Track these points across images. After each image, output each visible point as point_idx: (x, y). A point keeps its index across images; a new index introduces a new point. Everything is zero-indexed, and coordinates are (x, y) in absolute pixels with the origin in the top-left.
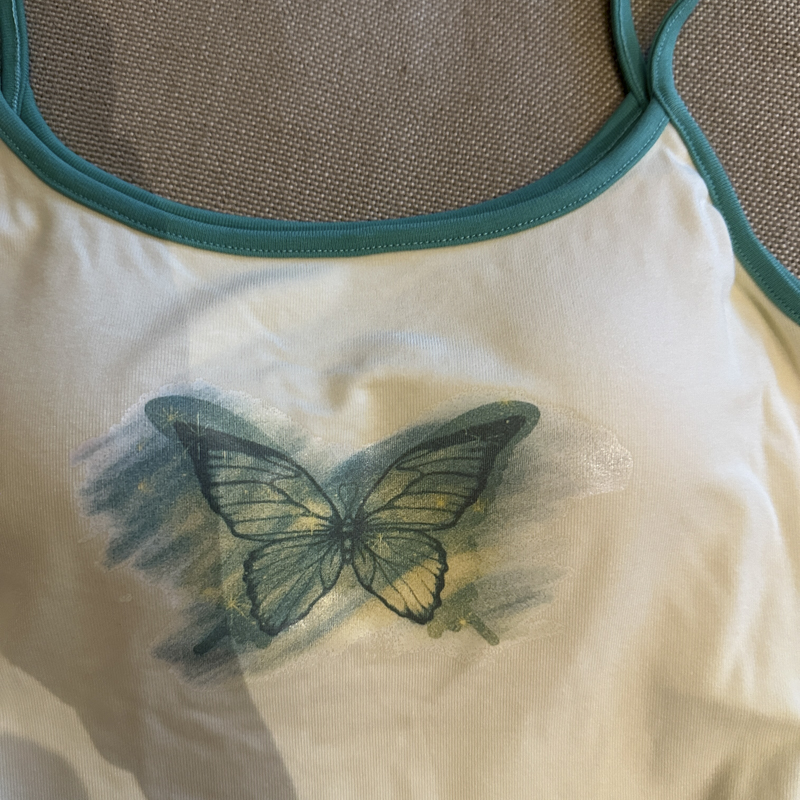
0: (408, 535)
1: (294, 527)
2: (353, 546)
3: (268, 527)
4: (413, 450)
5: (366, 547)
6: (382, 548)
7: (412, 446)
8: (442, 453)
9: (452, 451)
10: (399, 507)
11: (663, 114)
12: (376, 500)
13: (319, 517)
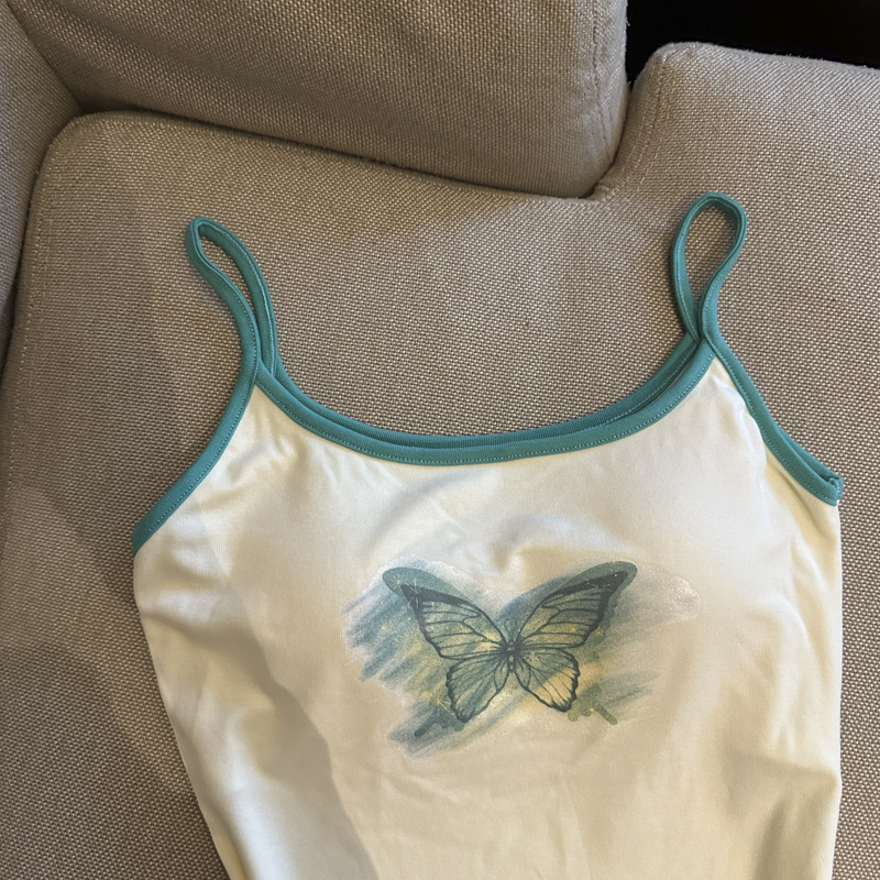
0: (552, 651)
1: (477, 649)
2: (515, 660)
3: (461, 651)
4: (553, 595)
5: (524, 661)
6: (534, 661)
7: (552, 592)
8: (572, 596)
9: (580, 595)
10: (544, 633)
11: (711, 351)
12: (529, 628)
13: (493, 642)
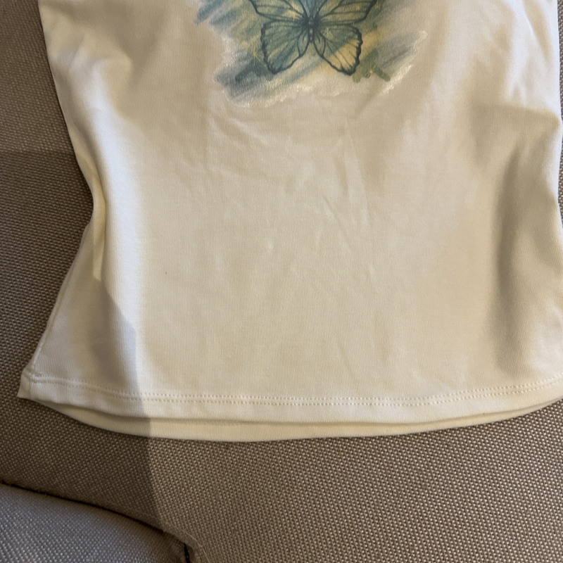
0: (342, 27)
1: (285, 15)
2: (314, 32)
3: (273, 11)
5: (320, 34)
6: (328, 34)
10: (337, 13)
12: (325, 9)
13: (297, 12)
